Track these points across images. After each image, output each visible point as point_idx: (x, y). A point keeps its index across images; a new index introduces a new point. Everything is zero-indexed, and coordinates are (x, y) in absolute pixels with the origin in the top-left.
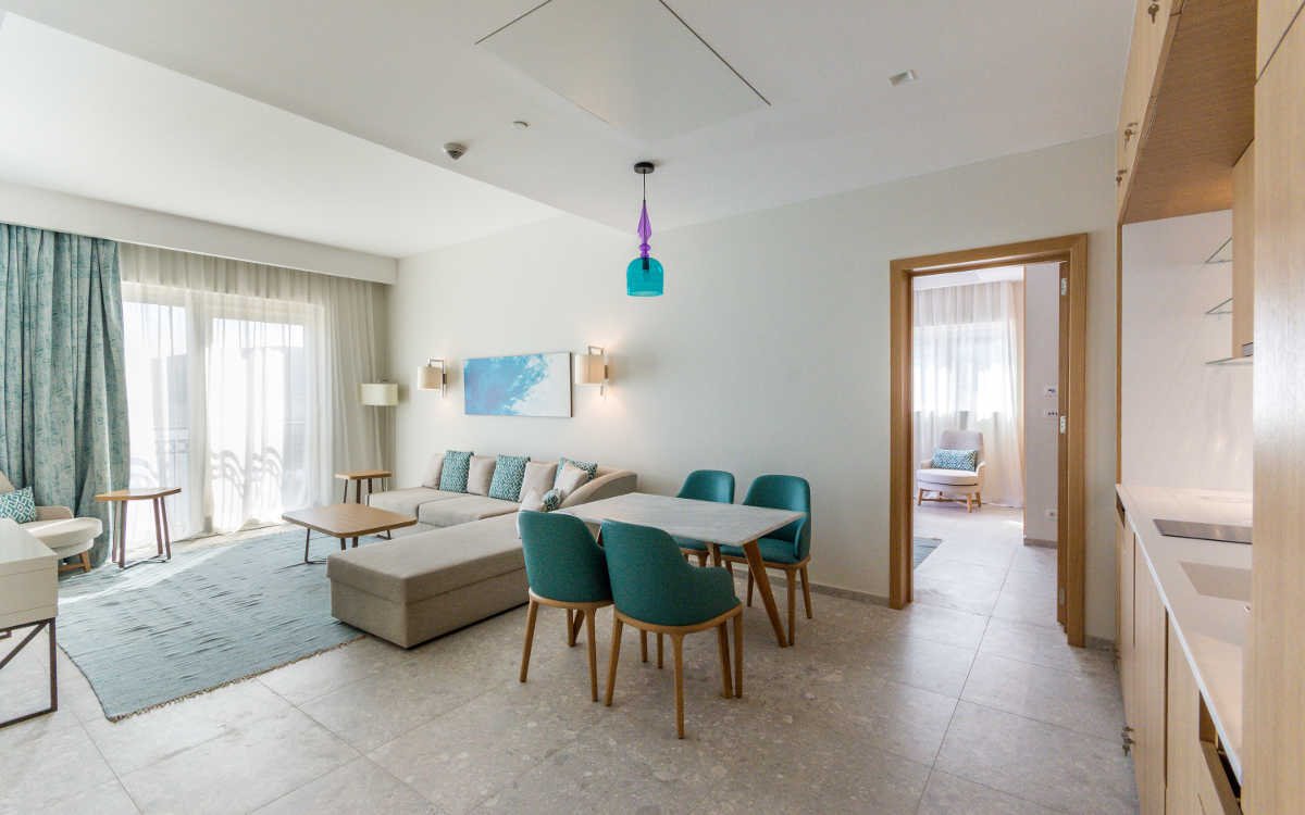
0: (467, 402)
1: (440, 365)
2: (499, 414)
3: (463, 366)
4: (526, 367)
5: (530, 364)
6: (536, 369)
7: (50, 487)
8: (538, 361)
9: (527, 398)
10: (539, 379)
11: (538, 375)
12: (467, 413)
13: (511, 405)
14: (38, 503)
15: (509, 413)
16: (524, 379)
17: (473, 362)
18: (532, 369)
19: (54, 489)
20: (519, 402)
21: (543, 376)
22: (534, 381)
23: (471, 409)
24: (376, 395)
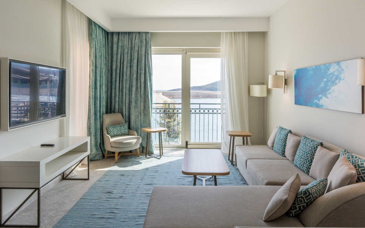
0: (296, 97)
1: (282, 74)
2: (312, 106)
3: (294, 74)
4: (329, 73)
5: (331, 70)
6: (336, 74)
7: (134, 123)
8: (337, 67)
9: (328, 96)
10: (337, 81)
11: (337, 79)
12: (295, 104)
13: (319, 101)
14: (129, 128)
15: (318, 106)
16: (328, 81)
17: (298, 71)
18: (333, 74)
19: (135, 124)
20: (324, 98)
21: (340, 79)
22: (334, 83)
23: (298, 101)
24: (257, 91)
